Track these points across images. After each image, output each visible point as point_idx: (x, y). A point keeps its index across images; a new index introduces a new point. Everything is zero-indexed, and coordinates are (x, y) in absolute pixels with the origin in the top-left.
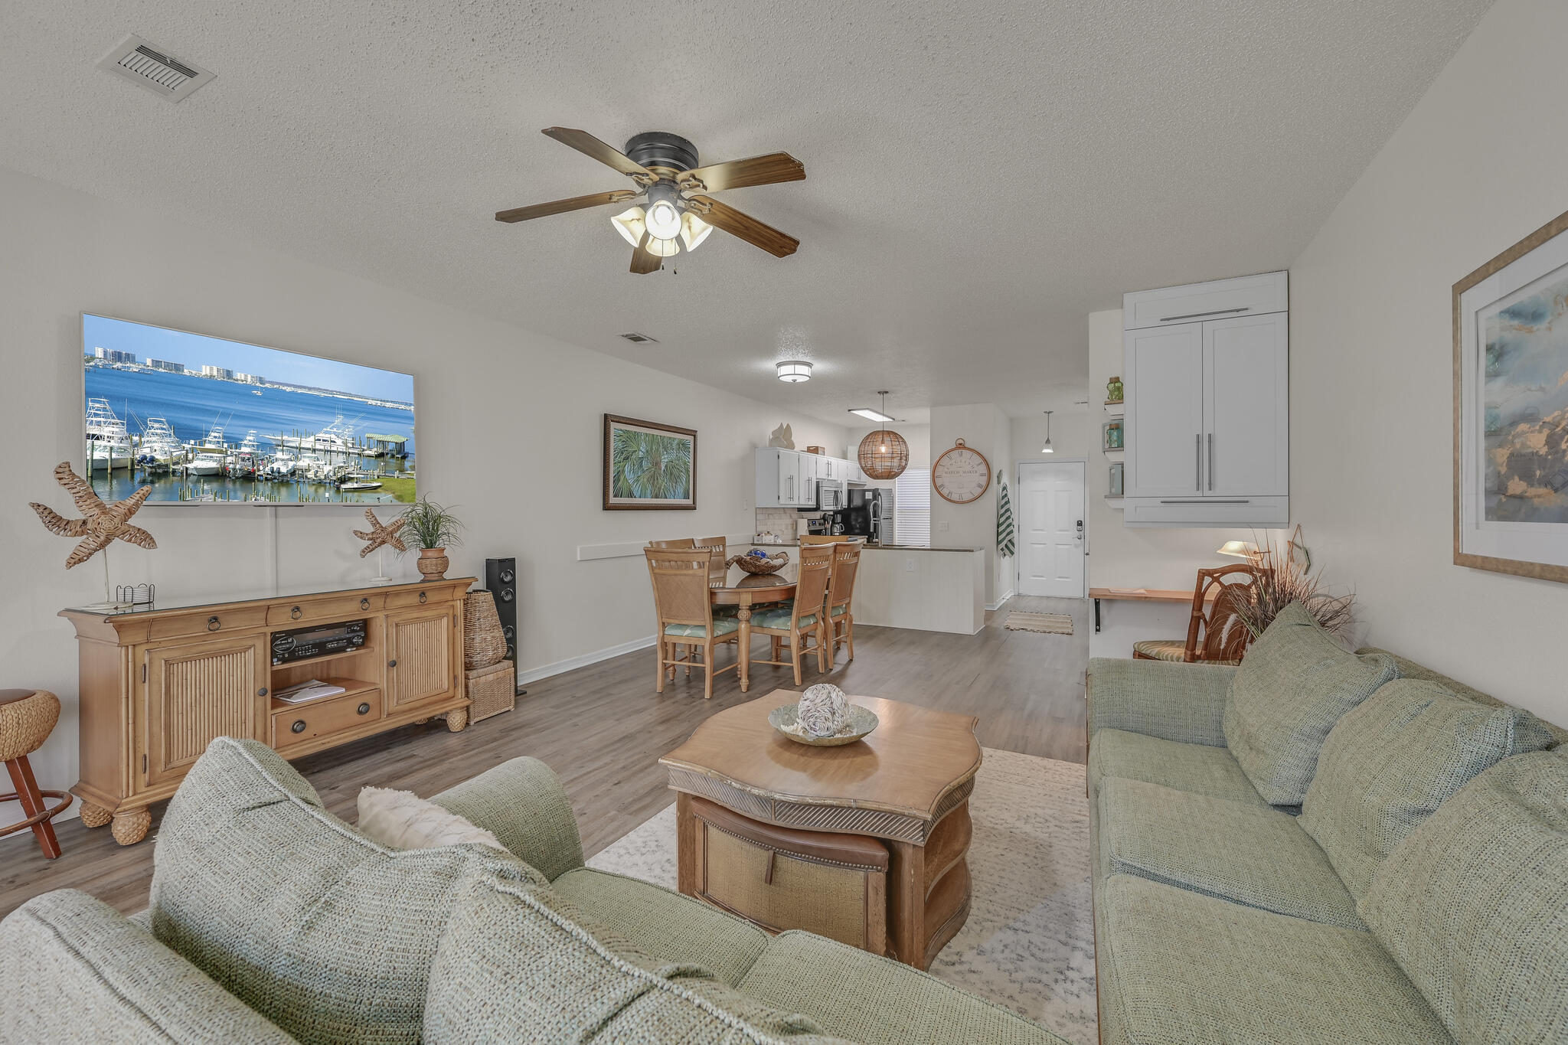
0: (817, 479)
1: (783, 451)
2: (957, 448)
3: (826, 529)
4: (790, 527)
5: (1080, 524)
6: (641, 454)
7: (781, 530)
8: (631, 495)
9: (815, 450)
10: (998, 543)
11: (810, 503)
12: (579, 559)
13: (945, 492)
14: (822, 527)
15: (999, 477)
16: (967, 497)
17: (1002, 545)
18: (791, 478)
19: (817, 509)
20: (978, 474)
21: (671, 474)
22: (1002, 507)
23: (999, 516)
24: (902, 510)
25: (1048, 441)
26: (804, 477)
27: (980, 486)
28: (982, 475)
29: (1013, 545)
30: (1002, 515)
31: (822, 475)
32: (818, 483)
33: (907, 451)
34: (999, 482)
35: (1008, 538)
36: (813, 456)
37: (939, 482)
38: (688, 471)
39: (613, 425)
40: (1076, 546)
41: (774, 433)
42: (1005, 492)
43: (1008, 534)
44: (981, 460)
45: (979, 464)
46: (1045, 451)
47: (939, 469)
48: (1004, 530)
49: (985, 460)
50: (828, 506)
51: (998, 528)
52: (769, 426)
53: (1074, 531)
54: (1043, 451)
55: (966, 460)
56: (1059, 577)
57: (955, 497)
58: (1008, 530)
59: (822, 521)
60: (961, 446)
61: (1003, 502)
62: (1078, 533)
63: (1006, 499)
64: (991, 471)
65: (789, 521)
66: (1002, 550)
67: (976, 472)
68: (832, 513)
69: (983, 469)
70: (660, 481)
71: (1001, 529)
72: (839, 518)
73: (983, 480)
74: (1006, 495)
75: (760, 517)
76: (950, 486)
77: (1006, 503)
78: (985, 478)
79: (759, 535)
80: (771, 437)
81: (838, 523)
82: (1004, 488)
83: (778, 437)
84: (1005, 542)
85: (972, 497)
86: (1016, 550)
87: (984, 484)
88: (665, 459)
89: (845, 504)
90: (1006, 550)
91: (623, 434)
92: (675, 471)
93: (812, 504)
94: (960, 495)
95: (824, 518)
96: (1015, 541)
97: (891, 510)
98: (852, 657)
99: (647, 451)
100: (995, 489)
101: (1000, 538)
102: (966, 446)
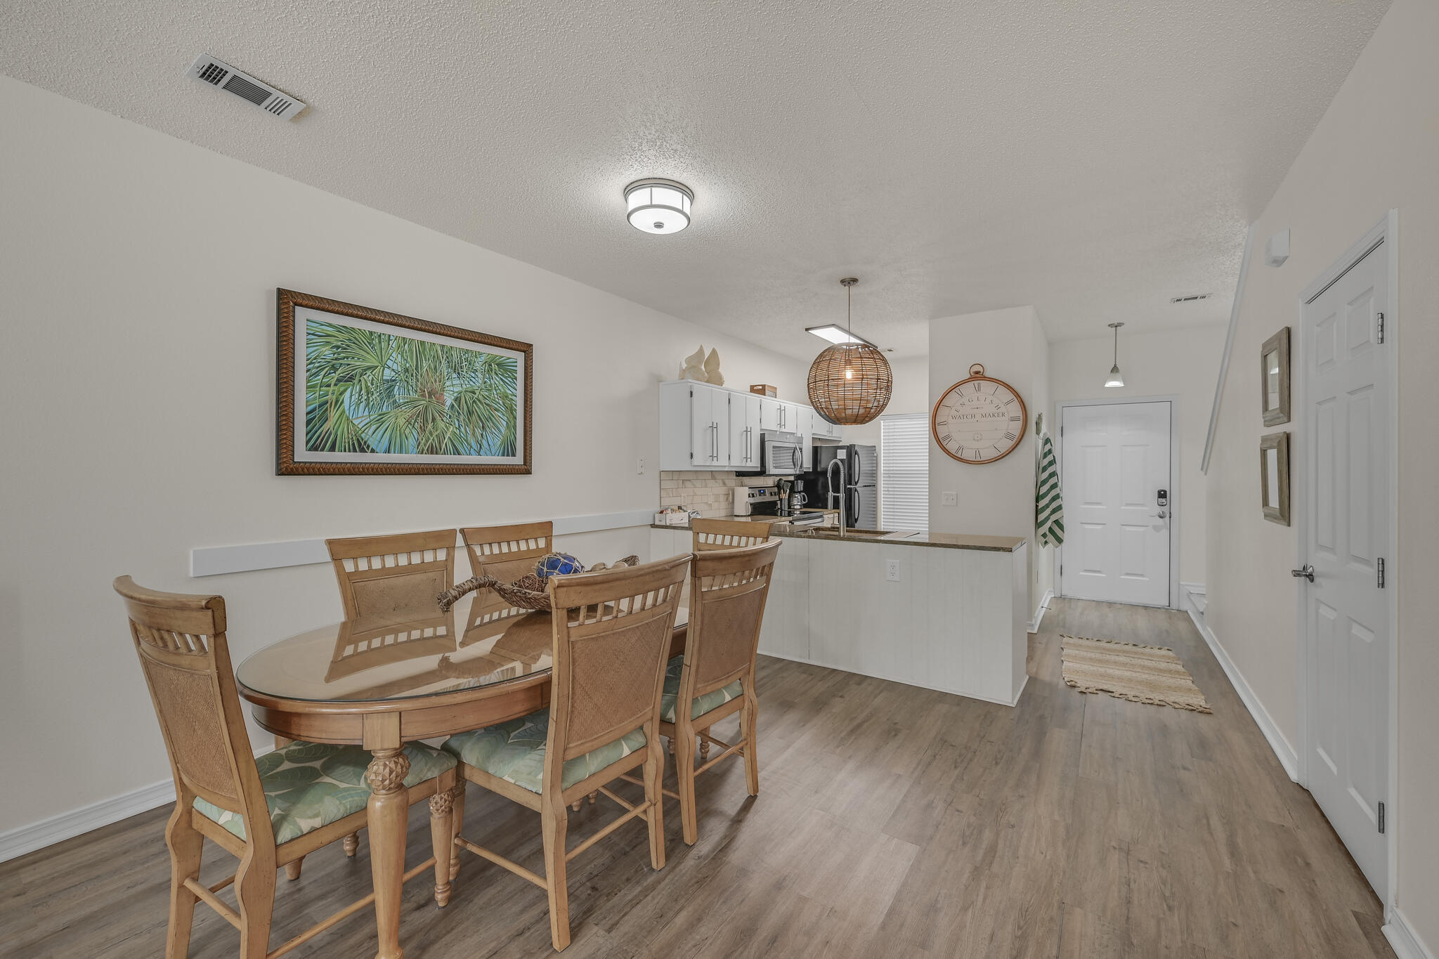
0: (761, 430)
1: (701, 388)
2: (971, 379)
3: (781, 500)
4: (722, 498)
5: (1162, 494)
6: (388, 374)
7: (706, 503)
8: (362, 447)
9: (760, 390)
10: (1038, 525)
11: (749, 464)
12: (191, 575)
13: (952, 446)
14: (776, 498)
15: (1038, 424)
16: (988, 454)
17: (1045, 528)
18: (713, 427)
19: (762, 473)
20: (1006, 418)
21: (470, 413)
22: (1044, 469)
23: (1039, 485)
24: (889, 475)
25: (1115, 369)
26: (738, 429)
27: (1009, 436)
28: (1013, 419)
29: (1061, 527)
30: (1044, 482)
31: (771, 424)
32: (762, 437)
33: (889, 375)
34: (1038, 432)
35: (1053, 518)
36: (757, 397)
37: (942, 431)
38: (512, 410)
39: (302, 314)
40: (1157, 528)
41: (688, 361)
42: (1048, 447)
43: (1054, 511)
44: (1011, 396)
45: (1008, 403)
46: (1111, 384)
47: (942, 411)
48: (1047, 506)
49: (1018, 396)
50: (781, 468)
51: (1037, 501)
52: (683, 350)
53: (1153, 506)
54: (1107, 385)
55: (986, 397)
56: (1127, 574)
57: (968, 454)
58: (1054, 505)
59: (776, 490)
60: (977, 375)
61: (1046, 462)
62: (1159, 510)
63: (1050, 458)
64: (1029, 412)
65: (721, 490)
66: (1044, 535)
67: (1003, 415)
68: (792, 478)
69: (1015, 410)
70: (441, 425)
71: (1042, 504)
72: (800, 485)
73: (1016, 428)
74: (1050, 451)
75: (666, 484)
76: (961, 436)
77: (1052, 463)
78: (1019, 424)
79: (662, 512)
80: (684, 366)
81: (799, 492)
82: (1047, 441)
83: (694, 367)
84: (1049, 524)
85: (995, 454)
86: (1066, 536)
87: (1017, 433)
88: (452, 389)
89: (808, 465)
90: (1050, 537)
91: (336, 334)
92: (481, 409)
93: (754, 464)
94: (978, 452)
95: (779, 486)
96: (1065, 522)
97: (873, 474)
98: (756, 789)
99: (407, 370)
100: (1034, 443)
101: (1042, 517)
102: (987, 374)
